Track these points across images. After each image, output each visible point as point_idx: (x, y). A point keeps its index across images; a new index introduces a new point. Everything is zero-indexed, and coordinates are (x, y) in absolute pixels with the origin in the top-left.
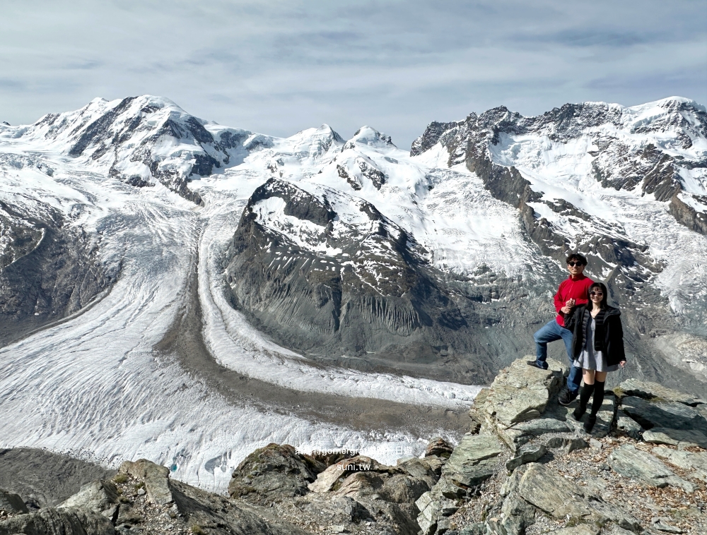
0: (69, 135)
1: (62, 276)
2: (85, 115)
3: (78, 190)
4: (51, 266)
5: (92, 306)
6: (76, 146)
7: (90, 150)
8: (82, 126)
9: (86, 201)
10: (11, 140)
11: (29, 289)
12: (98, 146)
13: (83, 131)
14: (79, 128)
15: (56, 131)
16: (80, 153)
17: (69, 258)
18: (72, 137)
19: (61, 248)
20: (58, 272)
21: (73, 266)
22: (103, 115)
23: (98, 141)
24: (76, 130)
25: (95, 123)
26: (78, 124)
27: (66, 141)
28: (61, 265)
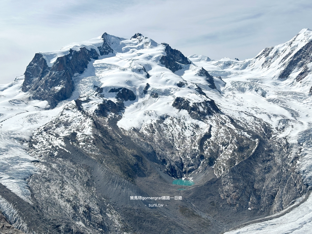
0: (279, 63)
1: (270, 179)
2: (293, 45)
3: (284, 108)
4: (261, 170)
5: (292, 209)
6: (285, 71)
7: (295, 74)
8: (290, 54)
9: (290, 117)
10: (239, 71)
11: (245, 187)
12: (302, 70)
13: (291, 58)
14: (287, 56)
15: (270, 61)
16: (287, 77)
17: (275, 164)
18: (282, 64)
19: (269, 155)
20: (267, 175)
21: (278, 172)
22: (307, 43)
23: (302, 65)
24: (285, 58)
25: (301, 50)
26: (287, 53)
27: (277, 67)
28: (268, 170)
